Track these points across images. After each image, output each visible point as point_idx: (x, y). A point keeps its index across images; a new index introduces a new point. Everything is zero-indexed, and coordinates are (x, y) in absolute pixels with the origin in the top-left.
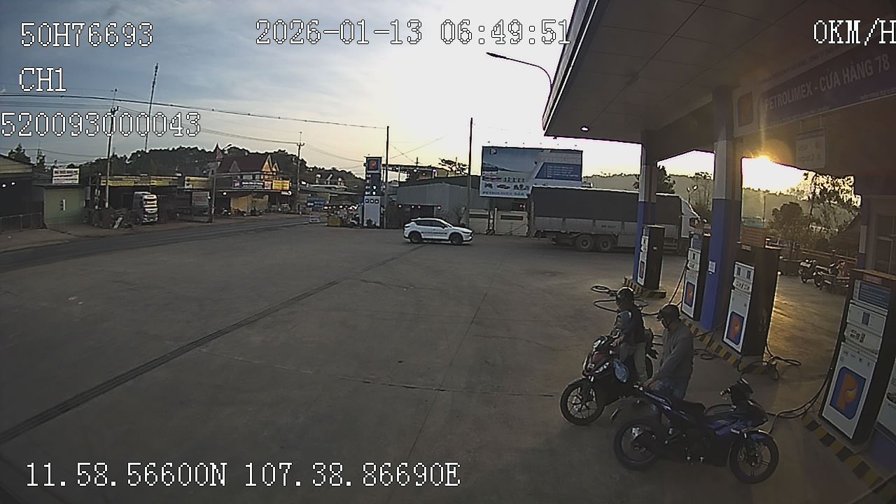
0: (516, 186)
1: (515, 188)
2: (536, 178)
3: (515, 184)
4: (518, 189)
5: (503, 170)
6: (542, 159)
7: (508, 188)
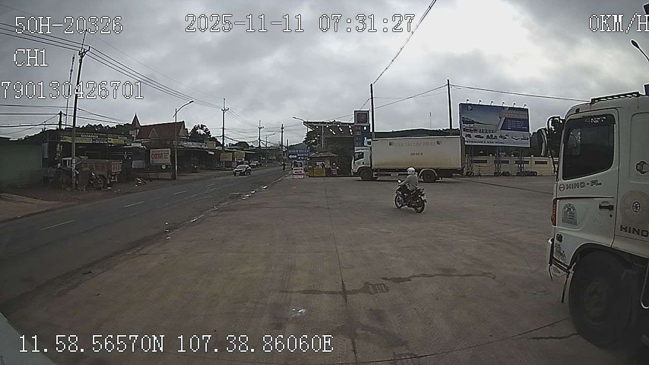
0: (488, 136)
1: (487, 138)
2: (501, 129)
3: (487, 134)
4: (489, 138)
5: (478, 123)
6: (504, 114)
7: (483, 137)
